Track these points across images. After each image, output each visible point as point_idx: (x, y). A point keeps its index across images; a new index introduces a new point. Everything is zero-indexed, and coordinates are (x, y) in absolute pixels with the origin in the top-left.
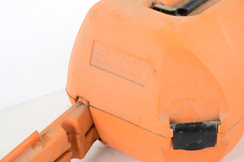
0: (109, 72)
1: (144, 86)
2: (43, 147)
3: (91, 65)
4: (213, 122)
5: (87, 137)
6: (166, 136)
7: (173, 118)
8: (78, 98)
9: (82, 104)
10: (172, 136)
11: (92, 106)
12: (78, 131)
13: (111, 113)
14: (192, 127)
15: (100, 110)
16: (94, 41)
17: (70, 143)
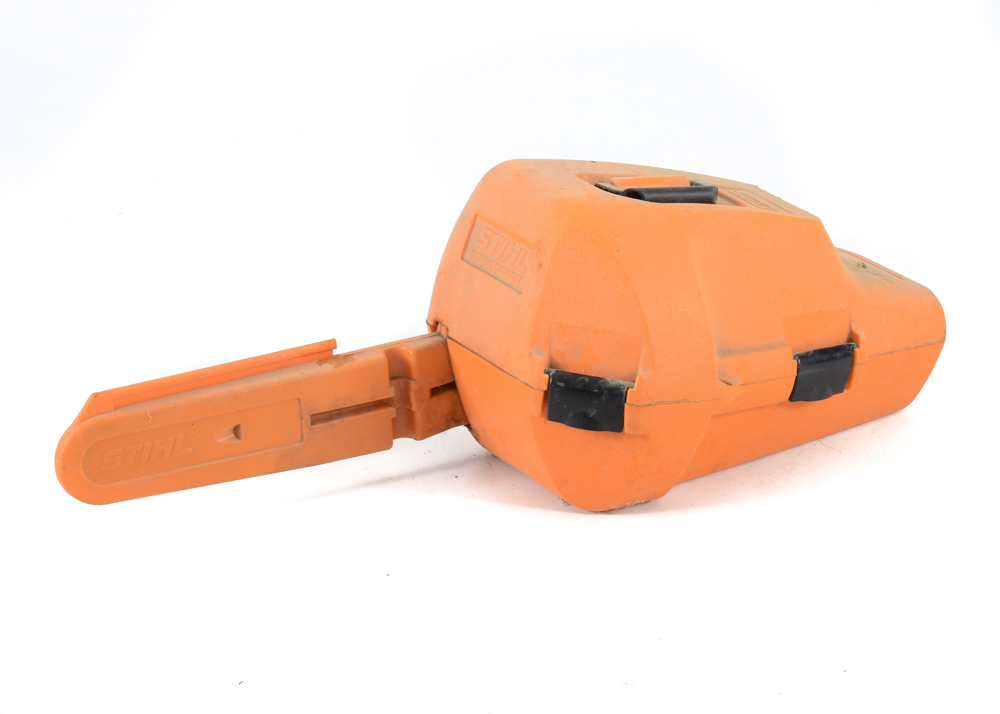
0: (484, 272)
1: (520, 293)
2: (335, 367)
3: (462, 258)
4: (621, 382)
5: (435, 399)
6: (534, 386)
7: (557, 359)
8: (437, 323)
9: (440, 334)
10: (546, 389)
11: (451, 338)
12: (415, 374)
13: (471, 348)
14: (583, 381)
15: (460, 344)
16: (476, 216)
17: (393, 388)
